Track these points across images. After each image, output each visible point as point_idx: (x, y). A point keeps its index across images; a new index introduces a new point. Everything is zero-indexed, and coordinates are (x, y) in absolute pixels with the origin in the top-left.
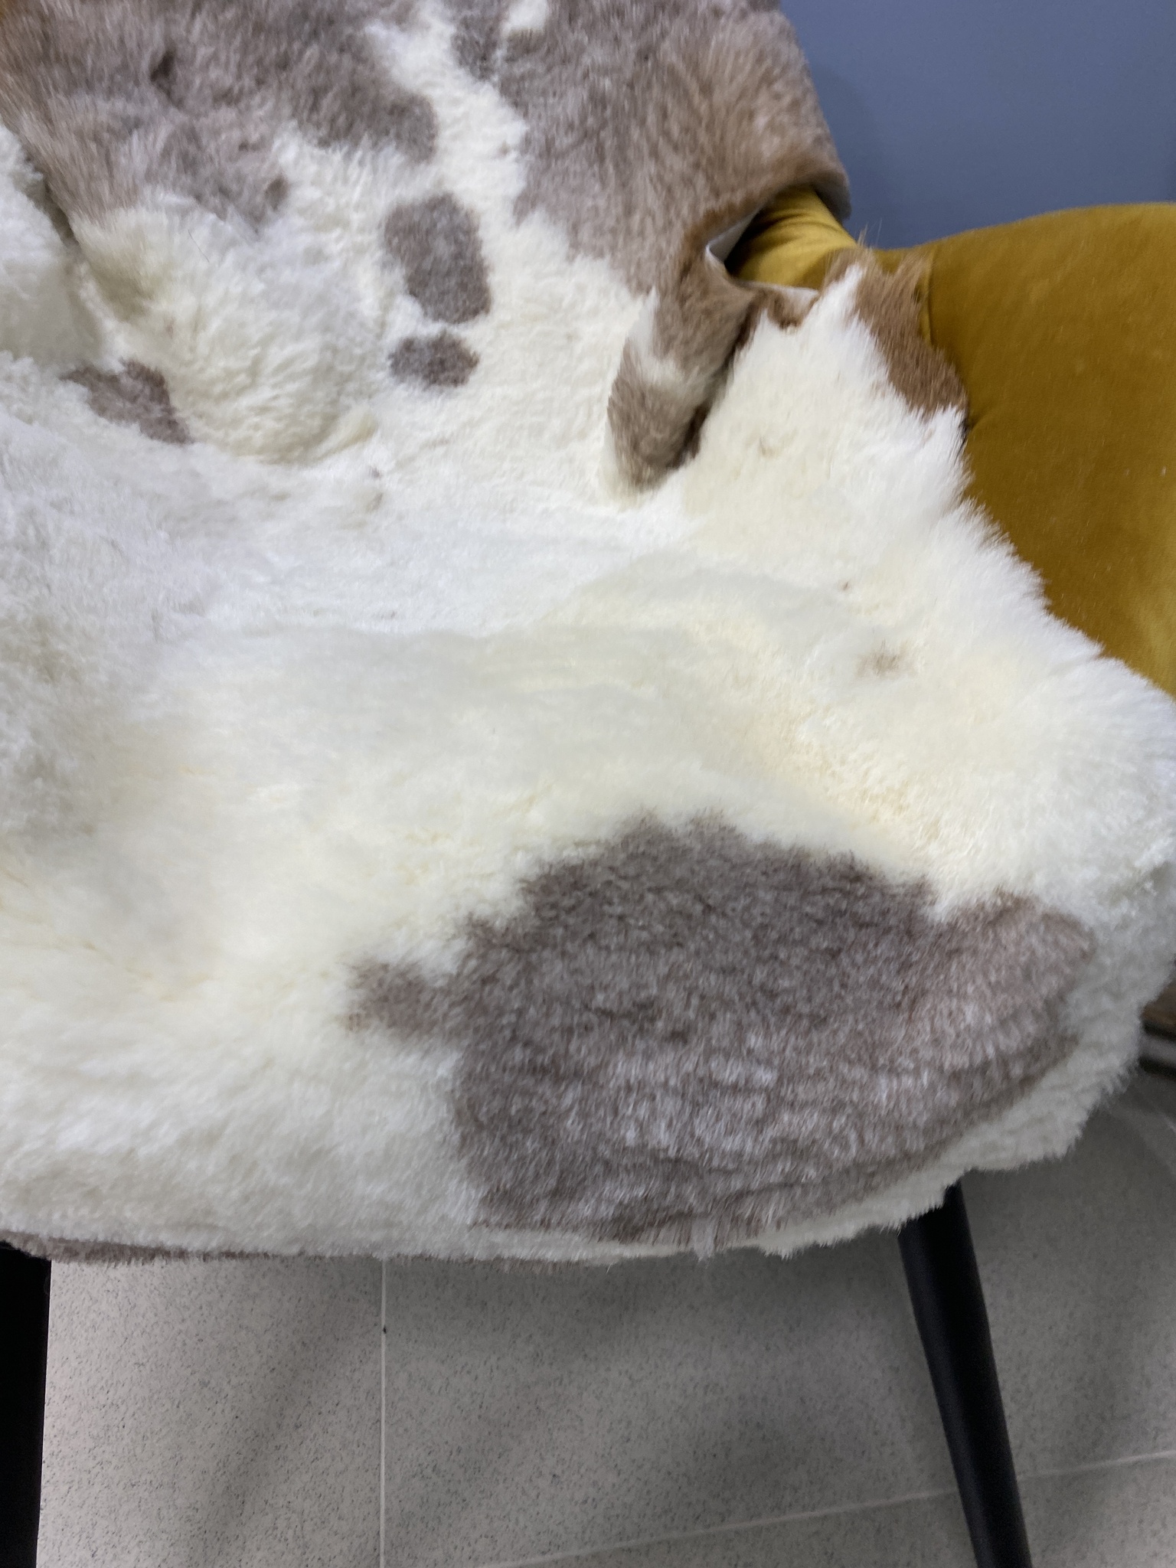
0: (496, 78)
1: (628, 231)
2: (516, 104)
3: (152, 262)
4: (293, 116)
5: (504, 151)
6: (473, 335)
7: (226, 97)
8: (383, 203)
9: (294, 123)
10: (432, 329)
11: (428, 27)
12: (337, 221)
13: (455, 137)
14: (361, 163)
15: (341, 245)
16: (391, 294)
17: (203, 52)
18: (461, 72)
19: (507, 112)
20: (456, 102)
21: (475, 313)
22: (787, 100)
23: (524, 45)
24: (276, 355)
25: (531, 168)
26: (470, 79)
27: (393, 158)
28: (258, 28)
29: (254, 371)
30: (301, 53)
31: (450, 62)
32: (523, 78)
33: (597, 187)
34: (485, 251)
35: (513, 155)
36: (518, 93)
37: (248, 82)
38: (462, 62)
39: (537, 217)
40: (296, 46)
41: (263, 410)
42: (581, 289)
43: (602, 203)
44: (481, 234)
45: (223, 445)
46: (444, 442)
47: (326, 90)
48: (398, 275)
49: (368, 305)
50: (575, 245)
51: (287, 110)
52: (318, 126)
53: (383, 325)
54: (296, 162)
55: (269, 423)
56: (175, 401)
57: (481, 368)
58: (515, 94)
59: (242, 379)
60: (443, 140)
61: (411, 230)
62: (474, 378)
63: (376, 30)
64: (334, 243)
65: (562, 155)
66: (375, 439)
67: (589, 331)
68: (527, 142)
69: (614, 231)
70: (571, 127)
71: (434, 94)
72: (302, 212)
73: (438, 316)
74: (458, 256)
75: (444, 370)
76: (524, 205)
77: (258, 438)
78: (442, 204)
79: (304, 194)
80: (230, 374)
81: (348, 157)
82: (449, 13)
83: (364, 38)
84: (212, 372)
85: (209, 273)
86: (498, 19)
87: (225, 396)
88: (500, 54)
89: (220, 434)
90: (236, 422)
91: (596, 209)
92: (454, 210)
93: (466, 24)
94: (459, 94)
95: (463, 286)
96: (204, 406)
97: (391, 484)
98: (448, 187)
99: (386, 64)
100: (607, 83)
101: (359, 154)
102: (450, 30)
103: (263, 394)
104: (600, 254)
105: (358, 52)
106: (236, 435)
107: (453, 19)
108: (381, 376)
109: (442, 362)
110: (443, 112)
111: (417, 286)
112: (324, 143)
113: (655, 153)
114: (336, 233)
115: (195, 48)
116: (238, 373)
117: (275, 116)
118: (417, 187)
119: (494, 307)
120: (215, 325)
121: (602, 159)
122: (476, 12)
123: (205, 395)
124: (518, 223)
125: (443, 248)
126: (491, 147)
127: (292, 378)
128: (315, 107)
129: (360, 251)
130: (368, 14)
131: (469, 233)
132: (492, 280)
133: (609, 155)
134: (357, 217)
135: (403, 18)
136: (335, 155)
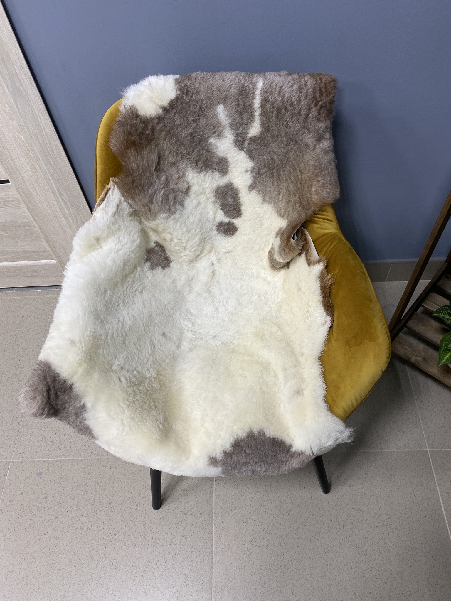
0: (245, 150)
1: (278, 199)
2: (250, 157)
3: (161, 229)
4: (191, 167)
5: (247, 171)
6: (237, 222)
7: (173, 164)
8: (214, 186)
9: (191, 169)
10: (227, 220)
11: (226, 137)
12: (203, 193)
13: (233, 167)
14: (209, 176)
15: (204, 199)
16: (217, 210)
17: (167, 152)
18: (235, 148)
19: (248, 160)
20: (234, 157)
21: (238, 216)
23: (253, 140)
25: (254, 178)
26: (238, 150)
27: (217, 175)
28: (181, 145)
29: (184, 248)
30: (193, 151)
31: (233, 146)
32: (253, 150)
33: (271, 184)
34: (240, 200)
35: (249, 172)
37: (179, 159)
38: (236, 146)
39: (254, 192)
40: (191, 149)
41: (187, 255)
42: (265, 212)
43: (272, 190)
44: (240, 195)
45: (179, 261)
46: (229, 252)
47: (200, 160)
48: (218, 205)
49: (212, 214)
50: (264, 201)
51: (189, 165)
52: (197, 169)
53: (214, 218)
54: (192, 179)
56: (167, 252)
57: (238, 231)
58: (250, 154)
59: (182, 250)
60: (230, 169)
61: (221, 193)
62: (237, 233)
63: (212, 140)
64: (202, 198)
65: (263, 174)
66: (212, 252)
67: (266, 223)
68: (253, 168)
69: (275, 198)
70: (265, 166)
71: (228, 156)
72: (194, 193)
73: (228, 216)
74: (234, 201)
75: (230, 230)
76: (252, 187)
78: (230, 186)
79: (194, 188)
80: (179, 249)
81: (205, 175)
82: (233, 132)
83: (211, 143)
84: (176, 248)
86: (246, 133)
87: (178, 253)
88: (246, 142)
89: (178, 259)
90: (181, 258)
91: (270, 191)
92: (233, 188)
93: (237, 135)
95: (235, 209)
96: (174, 254)
97: (216, 267)
98: (232, 181)
99: (215, 150)
100: (275, 157)
101: (208, 174)
102: (233, 137)
103: (187, 252)
104: (271, 203)
105: (206, 148)
106: (181, 260)
107: (233, 134)
108: (214, 233)
109: (229, 228)
110: (231, 160)
111: (224, 207)
112: (199, 173)
113: (286, 180)
114: (202, 196)
115: (165, 150)
117: (186, 167)
118: (223, 181)
119: (242, 216)
121: (273, 177)
122: (240, 131)
123: (174, 252)
124: (249, 193)
125: (230, 199)
126: (243, 170)
127: (193, 248)
128: (197, 165)
129: (209, 199)
130: (209, 137)
131: (236, 194)
132: (243, 208)
133: (275, 176)
134: (207, 191)
135: (220, 135)
136: (202, 175)
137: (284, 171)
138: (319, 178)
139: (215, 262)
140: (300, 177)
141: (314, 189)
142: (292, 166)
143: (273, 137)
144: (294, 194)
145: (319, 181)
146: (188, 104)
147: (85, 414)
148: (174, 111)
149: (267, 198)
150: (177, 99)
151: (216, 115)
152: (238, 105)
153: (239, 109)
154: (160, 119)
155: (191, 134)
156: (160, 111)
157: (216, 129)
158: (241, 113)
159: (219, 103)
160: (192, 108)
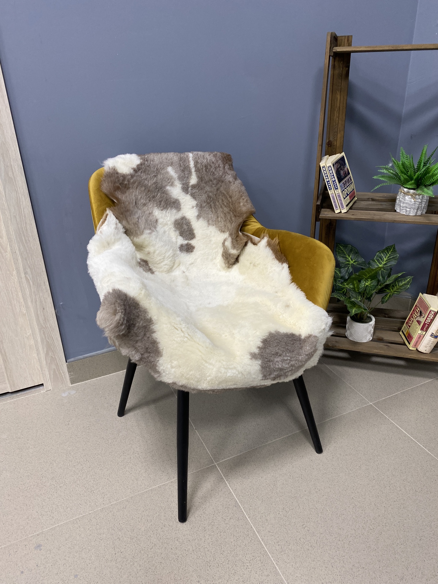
0: (189, 193)
1: (218, 221)
2: (194, 198)
3: (146, 243)
4: (156, 206)
5: (193, 207)
6: (193, 242)
7: (145, 205)
8: (173, 219)
9: (157, 207)
10: (186, 242)
11: (177, 186)
12: (166, 224)
13: (184, 205)
14: (169, 213)
15: (167, 229)
16: (177, 236)
17: (139, 197)
18: (183, 193)
19: (193, 200)
20: (183, 199)
21: (193, 238)
22: (245, 200)
23: (194, 187)
24: (167, 255)
25: (199, 210)
26: (185, 194)
27: (174, 211)
28: (149, 191)
29: (164, 258)
30: (157, 195)
31: (181, 191)
32: (194, 193)
33: (211, 213)
34: (193, 227)
35: (195, 208)
36: (194, 196)
37: (148, 201)
38: (183, 191)
39: (201, 219)
40: (156, 194)
41: (166, 264)
42: (211, 232)
43: (213, 216)
44: (191, 223)
45: (159, 271)
46: (193, 264)
47: (162, 201)
48: (178, 232)
49: (174, 239)
50: (209, 224)
51: (155, 205)
52: (161, 207)
53: (176, 242)
54: (158, 214)
55: (167, 267)
56: (150, 265)
57: (195, 248)
58: (193, 196)
59: (162, 260)
60: (182, 207)
61: (179, 224)
62: (195, 250)
63: (168, 188)
64: (166, 228)
65: (204, 207)
66: (181, 265)
67: (213, 239)
68: (197, 205)
69: (215, 221)
70: (205, 202)
71: (179, 198)
72: (161, 224)
73: (186, 240)
74: (188, 228)
75: (189, 249)
76: (199, 217)
77: (165, 269)
78: (183, 218)
79: (160, 221)
80: (160, 260)
81: (166, 212)
82: (180, 183)
83: (167, 190)
84: (157, 260)
85: (155, 244)
86: (189, 183)
87: (159, 263)
88: (190, 189)
89: (158, 270)
90: (161, 268)
91: (211, 217)
92: (186, 219)
93: (183, 184)
94: (184, 197)
95: (190, 233)
96: (156, 265)
97: (187, 273)
98: (184, 215)
99: (171, 194)
100: (211, 194)
101: (168, 211)
102: (181, 186)
103: (166, 262)
104: (213, 225)
105: (165, 193)
106: (161, 270)
107: (181, 184)
108: (178, 252)
109: (188, 248)
110: (181, 201)
111: (182, 234)
112: (162, 210)
113: (221, 207)
114: (166, 227)
115: (138, 196)
116: (161, 259)
117: (153, 207)
118: (179, 216)
119: (196, 237)
120: (157, 252)
121: (211, 208)
122: (184, 182)
123: (156, 263)
124: (198, 221)
125: (185, 227)
126: (191, 206)
127: (170, 258)
128: (160, 205)
129: (170, 229)
130: (166, 185)
131: (189, 223)
132: (195, 232)
133: (213, 207)
134: (169, 223)
135: (172, 185)
136: (164, 212)
137: (218, 201)
138: (243, 198)
139: (185, 271)
140: (230, 200)
141: (242, 204)
142: (224, 195)
143: (206, 183)
144: (229, 213)
145: (243, 199)
146: (149, 166)
147: (153, 326)
148: (140, 171)
149: (210, 222)
150: (141, 164)
151: (167, 173)
152: (180, 166)
153: (182, 168)
154: (132, 176)
155: (155, 183)
156: (132, 171)
157: (169, 181)
158: (183, 171)
159: (168, 166)
160: (152, 169)
